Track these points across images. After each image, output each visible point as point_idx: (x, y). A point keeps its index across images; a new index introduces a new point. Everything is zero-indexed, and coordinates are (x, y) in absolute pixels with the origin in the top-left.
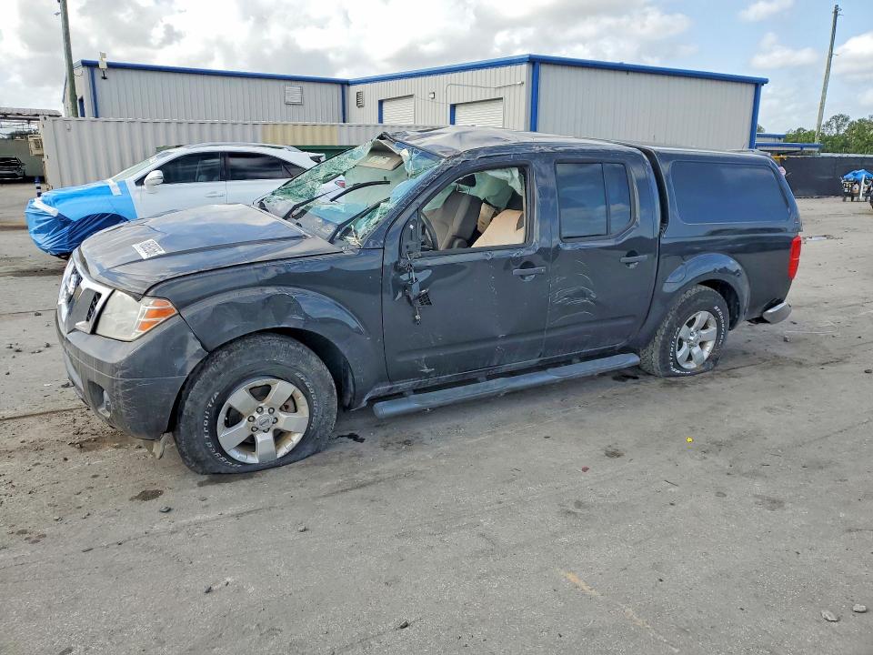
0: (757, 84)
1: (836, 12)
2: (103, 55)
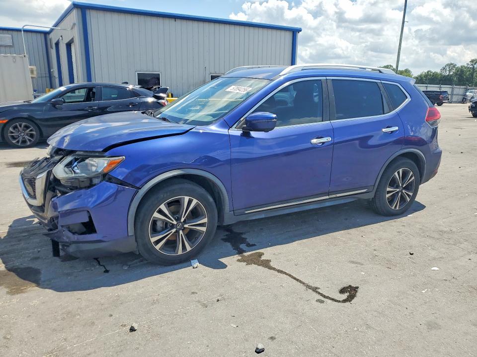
0: (294, 31)
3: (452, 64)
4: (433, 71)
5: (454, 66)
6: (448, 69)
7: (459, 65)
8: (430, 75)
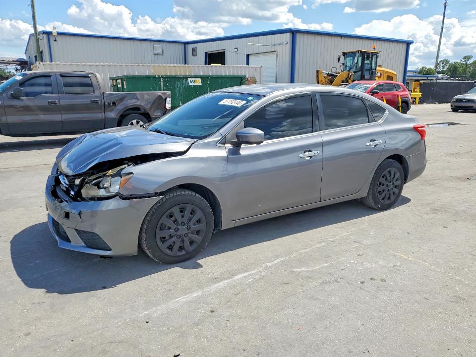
0: (408, 44)
1: (445, 4)
2: (54, 28)
3: (445, 60)
4: (428, 67)
5: (447, 62)
6: (441, 65)
7: (452, 61)
8: (425, 71)
